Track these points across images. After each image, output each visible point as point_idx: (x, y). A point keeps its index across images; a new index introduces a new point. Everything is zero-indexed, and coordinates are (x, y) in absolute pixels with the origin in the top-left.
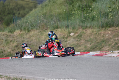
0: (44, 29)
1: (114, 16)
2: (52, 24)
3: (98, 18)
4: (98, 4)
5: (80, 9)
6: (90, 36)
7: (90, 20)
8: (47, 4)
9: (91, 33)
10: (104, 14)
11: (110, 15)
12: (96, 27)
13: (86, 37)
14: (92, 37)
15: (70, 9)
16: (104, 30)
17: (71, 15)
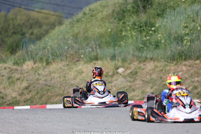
0: (74, 61)
1: (193, 42)
2: (87, 53)
3: (166, 43)
4: (166, 20)
5: (135, 28)
6: (151, 75)
7: (152, 47)
8: (80, 19)
9: (154, 70)
10: (175, 39)
11: (186, 39)
12: (161, 58)
13: (145, 75)
14: (154, 76)
15: (119, 29)
16: (175, 65)
17: (120, 37)
